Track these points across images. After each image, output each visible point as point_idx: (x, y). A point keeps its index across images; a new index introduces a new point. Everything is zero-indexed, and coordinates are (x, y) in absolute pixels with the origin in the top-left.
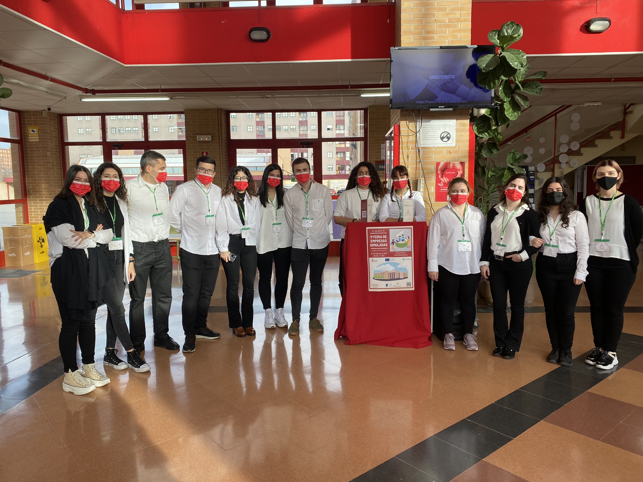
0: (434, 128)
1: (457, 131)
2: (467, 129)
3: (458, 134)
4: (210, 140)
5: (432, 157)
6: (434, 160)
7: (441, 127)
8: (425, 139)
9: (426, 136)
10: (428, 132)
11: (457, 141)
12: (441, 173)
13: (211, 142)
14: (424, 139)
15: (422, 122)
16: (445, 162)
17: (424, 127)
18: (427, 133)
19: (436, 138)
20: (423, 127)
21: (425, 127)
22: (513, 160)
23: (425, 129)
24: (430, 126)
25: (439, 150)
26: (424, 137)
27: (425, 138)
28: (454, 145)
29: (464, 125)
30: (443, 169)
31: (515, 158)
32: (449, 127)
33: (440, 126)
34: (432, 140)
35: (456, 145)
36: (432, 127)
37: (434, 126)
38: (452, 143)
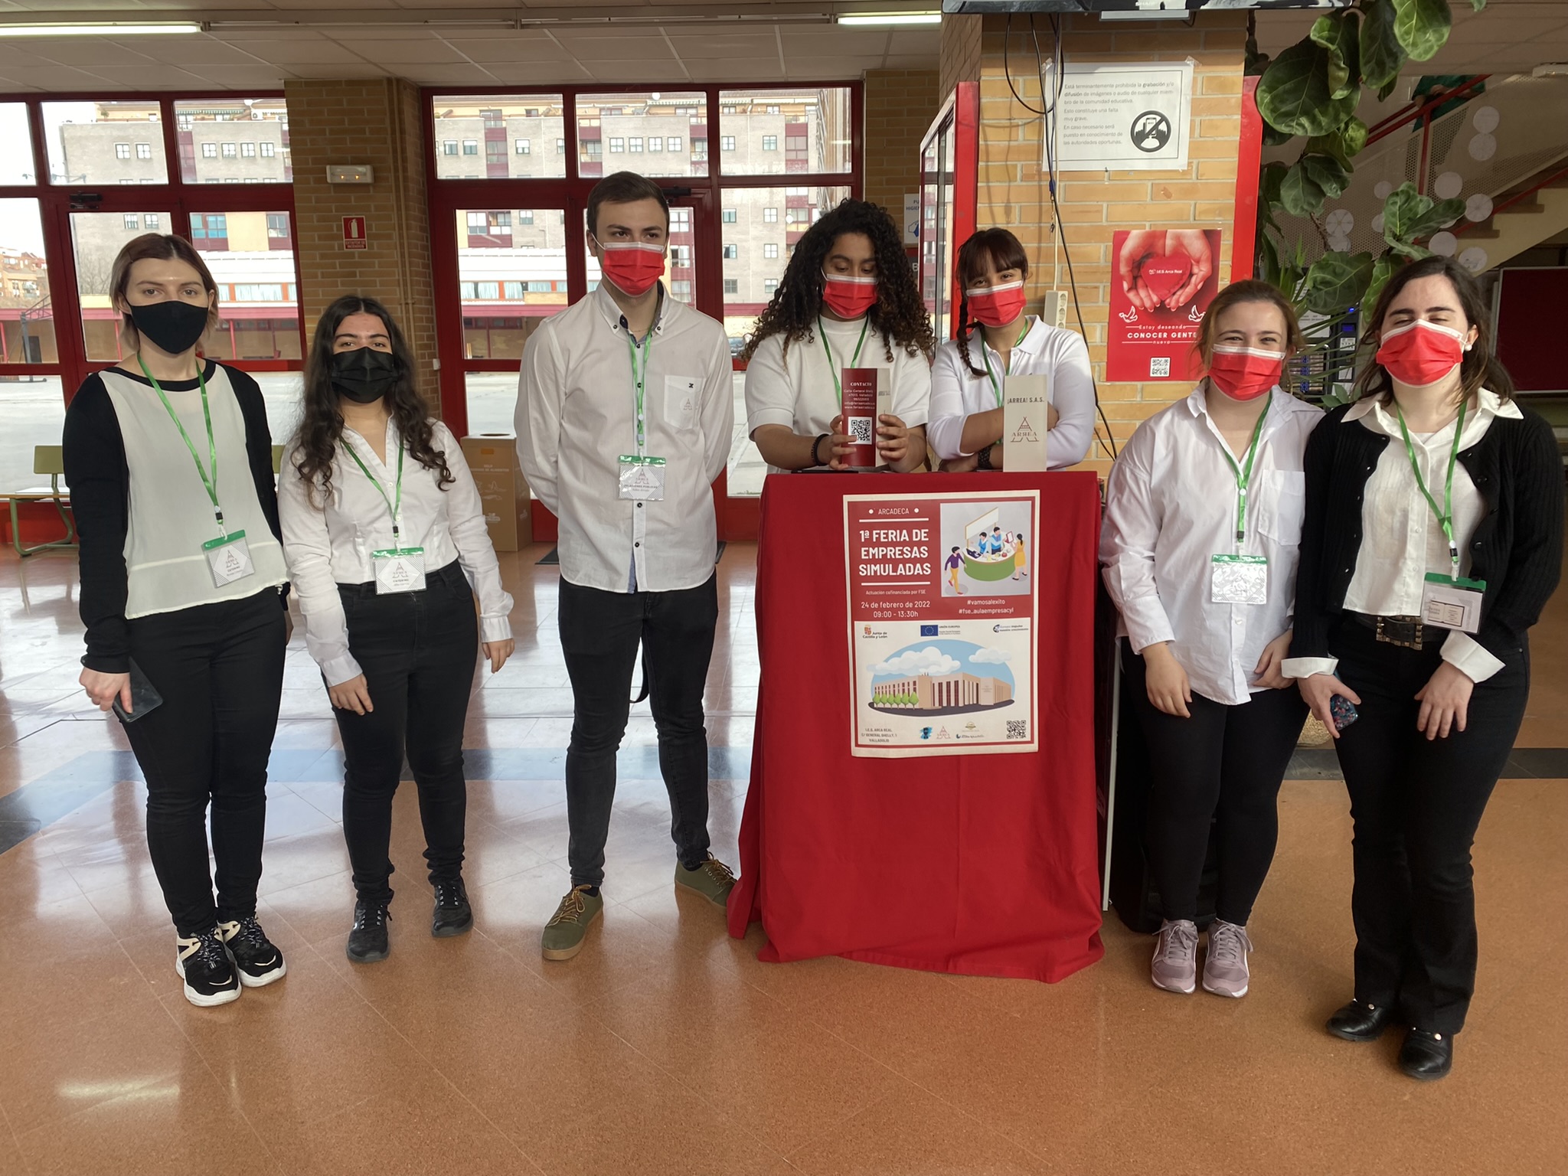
0: (1106, 98)
1: (1197, 108)
2: (1233, 100)
3: (1198, 120)
4: (369, 179)
5: (1100, 211)
6: (1104, 223)
7: (1133, 93)
8: (1075, 139)
9: (1078, 128)
10: (1084, 111)
11: (1195, 149)
12: (1131, 271)
13: (371, 189)
14: (1071, 139)
15: (1062, 74)
16: (1147, 229)
17: (1072, 91)
18: (1083, 115)
19: (1113, 135)
20: (1066, 95)
21: (1074, 95)
22: (1404, 224)
23: (1076, 102)
24: (1095, 90)
25: (1123, 182)
26: (1069, 132)
27: (1074, 135)
28: (1181, 163)
29: (1223, 86)
30: (1138, 259)
31: (1411, 215)
32: (1166, 92)
33: (1130, 90)
34: (1102, 143)
35: (1190, 164)
36: (1099, 95)
37: (1108, 90)
38: (1174, 157)
